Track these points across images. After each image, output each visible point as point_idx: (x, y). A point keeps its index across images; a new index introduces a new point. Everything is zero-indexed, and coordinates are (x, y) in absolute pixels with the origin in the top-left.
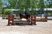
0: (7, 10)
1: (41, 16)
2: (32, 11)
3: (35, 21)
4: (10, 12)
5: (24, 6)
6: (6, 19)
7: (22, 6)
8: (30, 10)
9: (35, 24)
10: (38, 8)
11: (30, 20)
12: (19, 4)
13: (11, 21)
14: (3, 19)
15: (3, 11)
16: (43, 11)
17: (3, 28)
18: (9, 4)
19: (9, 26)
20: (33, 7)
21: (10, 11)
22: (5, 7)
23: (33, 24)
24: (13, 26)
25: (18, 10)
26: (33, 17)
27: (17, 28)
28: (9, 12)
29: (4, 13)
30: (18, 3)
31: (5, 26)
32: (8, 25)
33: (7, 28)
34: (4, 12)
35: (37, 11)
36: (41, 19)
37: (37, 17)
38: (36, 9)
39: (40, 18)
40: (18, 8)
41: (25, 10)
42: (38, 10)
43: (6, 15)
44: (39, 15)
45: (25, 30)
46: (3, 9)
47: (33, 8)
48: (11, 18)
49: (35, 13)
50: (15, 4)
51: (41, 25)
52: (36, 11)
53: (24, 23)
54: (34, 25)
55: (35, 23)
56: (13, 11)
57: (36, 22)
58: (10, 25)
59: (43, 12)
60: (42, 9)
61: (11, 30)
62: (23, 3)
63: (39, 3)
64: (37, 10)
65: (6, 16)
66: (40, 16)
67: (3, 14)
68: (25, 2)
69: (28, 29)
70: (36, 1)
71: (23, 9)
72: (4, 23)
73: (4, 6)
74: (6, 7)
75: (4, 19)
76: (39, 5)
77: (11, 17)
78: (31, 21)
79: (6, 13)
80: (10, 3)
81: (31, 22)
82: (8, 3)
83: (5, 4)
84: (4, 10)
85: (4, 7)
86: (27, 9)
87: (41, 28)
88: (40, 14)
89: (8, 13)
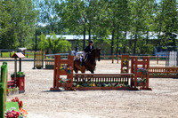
0: (49, 39)
1: (167, 59)
2: (136, 39)
3: (146, 75)
4: (60, 46)
5: (107, 24)
6: (48, 67)
7: (100, 25)
8: (128, 38)
9: (146, 87)
10: (156, 31)
11: (130, 73)
12: (90, 18)
13: (64, 77)
14: (37, 70)
15: (36, 40)
16: (174, 40)
17: (37, 101)
18: (55, 18)
19: (57, 94)
20: (140, 27)
21: (60, 42)
22: (43, 28)
23: (139, 88)
24: (70, 94)
25: (87, 37)
26: (140, 63)
27: (82, 100)
28: (56, 43)
29: (38, 47)
30: (88, 13)
31: (44, 94)
32: (55, 89)
33: (51, 100)
34: (41, 44)
35: (154, 41)
36: (168, 69)
37: (153, 63)
38: (150, 33)
39: (162, 64)
40: (87, 32)
41: (111, 37)
42: (156, 38)
43: (47, 53)
44: (159, 55)
45: (112, 106)
46: (38, 33)
47: (137, 31)
48: (63, 66)
49: (145, 47)
50: (78, 16)
51: (165, 90)
52: (147, 40)
53: (107, 83)
54: (143, 89)
55: (147, 81)
56: (69, 40)
57: (150, 80)
58: (60, 91)
59: (173, 44)
60: (170, 34)
61: (63, 107)
62: (105, 14)
63: (159, 12)
64: (153, 36)
65: (47, 59)
66: (162, 59)
67: (37, 52)
68: (109, 9)
69: (120, 105)
70: (149, 7)
71: (103, 34)
72: (40, 82)
73: (40, 24)
74: (47, 27)
75: (39, 68)
76: (160, 19)
77: (64, 62)
78: (132, 77)
79: (47, 48)
80: (60, 15)
81: (132, 80)
82: (53, 13)
83: (45, 18)
84: (38, 37)
85: (40, 27)
86: (120, 34)
87: (168, 99)
88: (164, 50)
89: (53, 49)
